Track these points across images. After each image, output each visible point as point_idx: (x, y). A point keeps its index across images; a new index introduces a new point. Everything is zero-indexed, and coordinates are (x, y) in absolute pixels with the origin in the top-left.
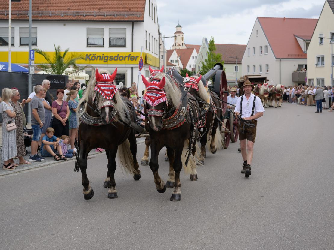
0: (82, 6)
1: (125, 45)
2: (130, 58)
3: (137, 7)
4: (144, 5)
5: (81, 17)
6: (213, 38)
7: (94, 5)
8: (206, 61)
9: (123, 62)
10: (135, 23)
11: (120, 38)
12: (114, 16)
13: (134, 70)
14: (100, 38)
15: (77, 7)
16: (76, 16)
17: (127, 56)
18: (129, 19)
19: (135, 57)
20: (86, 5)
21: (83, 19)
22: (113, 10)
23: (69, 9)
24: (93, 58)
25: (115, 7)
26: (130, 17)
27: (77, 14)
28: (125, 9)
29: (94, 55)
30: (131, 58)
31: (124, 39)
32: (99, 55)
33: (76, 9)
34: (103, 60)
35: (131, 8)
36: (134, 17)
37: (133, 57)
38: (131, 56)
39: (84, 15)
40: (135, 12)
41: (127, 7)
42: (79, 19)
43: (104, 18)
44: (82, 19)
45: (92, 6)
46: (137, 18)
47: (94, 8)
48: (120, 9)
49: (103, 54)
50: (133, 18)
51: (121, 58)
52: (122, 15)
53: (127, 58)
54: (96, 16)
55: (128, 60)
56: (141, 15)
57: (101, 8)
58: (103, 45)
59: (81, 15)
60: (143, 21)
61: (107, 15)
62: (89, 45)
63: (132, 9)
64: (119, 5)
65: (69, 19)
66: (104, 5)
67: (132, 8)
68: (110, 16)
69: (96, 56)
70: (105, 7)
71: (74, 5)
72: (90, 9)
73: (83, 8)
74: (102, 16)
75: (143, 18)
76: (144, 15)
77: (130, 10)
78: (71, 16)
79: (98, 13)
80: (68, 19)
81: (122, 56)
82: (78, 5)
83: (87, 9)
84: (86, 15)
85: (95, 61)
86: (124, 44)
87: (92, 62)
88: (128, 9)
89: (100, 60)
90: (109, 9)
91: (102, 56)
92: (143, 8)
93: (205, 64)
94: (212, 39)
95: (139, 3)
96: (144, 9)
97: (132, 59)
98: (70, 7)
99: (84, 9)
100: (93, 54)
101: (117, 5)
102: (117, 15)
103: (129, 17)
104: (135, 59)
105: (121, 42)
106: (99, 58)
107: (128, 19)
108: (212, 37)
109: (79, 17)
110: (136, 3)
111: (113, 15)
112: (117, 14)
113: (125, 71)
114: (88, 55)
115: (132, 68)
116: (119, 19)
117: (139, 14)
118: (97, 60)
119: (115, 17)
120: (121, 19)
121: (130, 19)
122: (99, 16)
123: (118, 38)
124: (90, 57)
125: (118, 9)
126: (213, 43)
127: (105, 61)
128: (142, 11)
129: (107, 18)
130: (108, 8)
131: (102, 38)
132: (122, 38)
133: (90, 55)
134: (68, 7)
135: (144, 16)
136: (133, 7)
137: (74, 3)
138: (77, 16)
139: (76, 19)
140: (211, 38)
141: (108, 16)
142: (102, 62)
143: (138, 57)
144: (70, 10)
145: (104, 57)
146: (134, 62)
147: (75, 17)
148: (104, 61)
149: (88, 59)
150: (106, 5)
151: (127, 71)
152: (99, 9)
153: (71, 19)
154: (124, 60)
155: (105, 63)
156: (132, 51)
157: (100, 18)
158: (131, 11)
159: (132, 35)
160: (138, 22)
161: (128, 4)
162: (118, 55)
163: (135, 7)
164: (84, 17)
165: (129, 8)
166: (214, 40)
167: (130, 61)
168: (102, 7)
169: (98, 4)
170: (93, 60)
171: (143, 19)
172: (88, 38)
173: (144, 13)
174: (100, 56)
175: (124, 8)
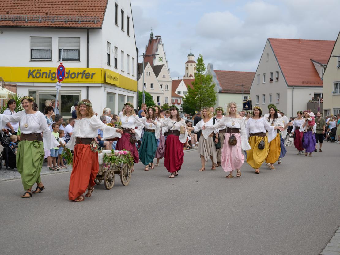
0: (25, 10)
1: (78, 60)
2: (84, 75)
3: (95, 11)
4: (104, 9)
5: (22, 23)
6: (201, 56)
7: (40, 8)
8: (193, 84)
9: (75, 80)
10: (90, 30)
11: (72, 50)
12: (64, 22)
13: (90, 91)
14: (48, 50)
15: (19, 11)
16: (15, 21)
17: (80, 73)
18: (83, 26)
19: (91, 74)
20: (31, 8)
21: (24, 25)
22: (64, 14)
23: (8, 13)
24: (38, 75)
25: (67, 10)
26: (85, 23)
27: (18, 19)
28: (80, 14)
29: (39, 72)
30: (87, 75)
31: (78, 51)
32: (44, 71)
33: (17, 13)
34: (50, 77)
35: (86, 12)
36: (90, 23)
37: (88, 74)
38: (86, 72)
39: (26, 21)
40: (92, 17)
41: (82, 11)
42: (19, 25)
43: (52, 24)
44: (22, 25)
45: (39, 10)
46: (94, 24)
47: (40, 12)
48: (73, 14)
49: (50, 71)
50: (88, 24)
51: (73, 76)
52: (75, 21)
53: (80, 76)
54: (41, 22)
55: (82, 78)
56: (98, 21)
57: (50, 12)
58: (51, 59)
59: (23, 20)
60: (100, 28)
61: (56, 20)
62: (32, 59)
63: (88, 14)
64: (73, 9)
65: (7, 25)
66: (54, 9)
67: (88, 12)
68: (59, 21)
69: (41, 72)
70: (54, 10)
71: (15, 8)
72: (34, 13)
73: (27, 11)
74: (49, 22)
75: (100, 24)
76: (103, 20)
77: (85, 14)
78: (9, 21)
79: (43, 18)
80: (5, 25)
81: (74, 73)
82: (20, 8)
83: (31, 13)
84: (28, 20)
85: (40, 79)
86: (77, 58)
87: (35, 80)
88: (83, 14)
89: (46, 77)
90: (59, 14)
91: (48, 72)
92: (102, 12)
93: (193, 88)
94: (200, 58)
95: (98, 6)
96: (104, 14)
97: (87, 77)
98: (10, 11)
99: (27, 13)
100: (38, 70)
101: (69, 9)
102: (68, 21)
103: (83, 23)
104: (91, 76)
105: (74, 55)
106: (45, 75)
107: (81, 26)
108: (200, 54)
109: (19, 23)
110: (94, 6)
111: (63, 20)
112: (68, 19)
113: (79, 92)
114: (31, 71)
115: (88, 87)
116: (70, 26)
117: (97, 19)
118: (42, 77)
119: (66, 23)
120: (73, 26)
121: (85, 26)
122: (46, 22)
123: (70, 50)
124: (34, 74)
125: (70, 14)
126: (202, 62)
127: (53, 78)
128: (100, 16)
129: (55, 24)
130: (58, 12)
131: (50, 50)
132: (75, 50)
133: (34, 71)
134: (7, 11)
135: (102, 22)
136: (90, 11)
137: (16, 6)
138: (17, 21)
139: (16, 25)
140: (199, 56)
141: (57, 22)
142: (49, 80)
143: (95, 74)
144: (10, 14)
145: (51, 73)
146: (89, 80)
147: (14, 23)
148: (51, 79)
149: (31, 77)
150: (57, 9)
151: (81, 92)
152: (47, 14)
153: (9, 25)
154: (77, 78)
155: (52, 81)
156: (88, 66)
157: (46, 24)
158: (88, 16)
159: (88, 46)
160: (94, 29)
161: (84, 7)
162: (69, 71)
163: (93, 11)
164: (25, 23)
165: (84, 12)
166: (203, 58)
167: (84, 80)
168: (50, 10)
169: (46, 7)
170: (38, 77)
171: (102, 25)
172: (31, 50)
173: (103, 19)
174: (46, 73)
175: (79, 12)
